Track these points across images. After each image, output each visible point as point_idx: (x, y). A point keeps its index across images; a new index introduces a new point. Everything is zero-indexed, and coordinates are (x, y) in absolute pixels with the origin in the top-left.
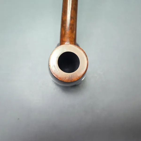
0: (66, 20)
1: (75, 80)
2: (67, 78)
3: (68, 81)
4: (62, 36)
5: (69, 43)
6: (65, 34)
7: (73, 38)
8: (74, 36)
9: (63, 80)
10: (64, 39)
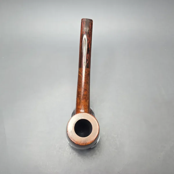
0: (81, 92)
1: (89, 143)
2: (82, 142)
3: (83, 145)
4: (78, 104)
5: (84, 111)
6: (80, 103)
7: (87, 106)
8: (87, 104)
9: (78, 143)
10: (79, 107)
